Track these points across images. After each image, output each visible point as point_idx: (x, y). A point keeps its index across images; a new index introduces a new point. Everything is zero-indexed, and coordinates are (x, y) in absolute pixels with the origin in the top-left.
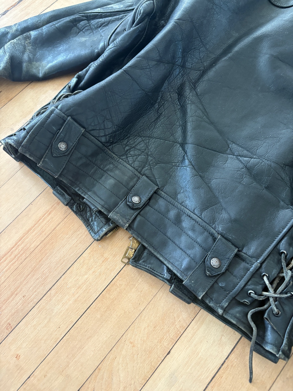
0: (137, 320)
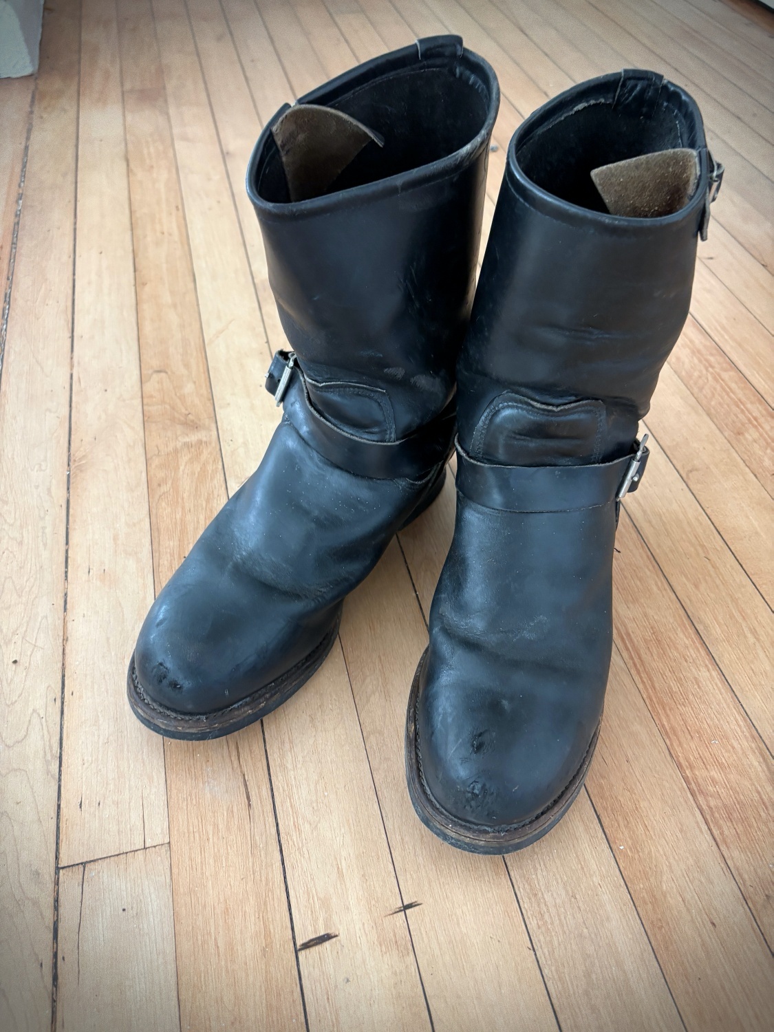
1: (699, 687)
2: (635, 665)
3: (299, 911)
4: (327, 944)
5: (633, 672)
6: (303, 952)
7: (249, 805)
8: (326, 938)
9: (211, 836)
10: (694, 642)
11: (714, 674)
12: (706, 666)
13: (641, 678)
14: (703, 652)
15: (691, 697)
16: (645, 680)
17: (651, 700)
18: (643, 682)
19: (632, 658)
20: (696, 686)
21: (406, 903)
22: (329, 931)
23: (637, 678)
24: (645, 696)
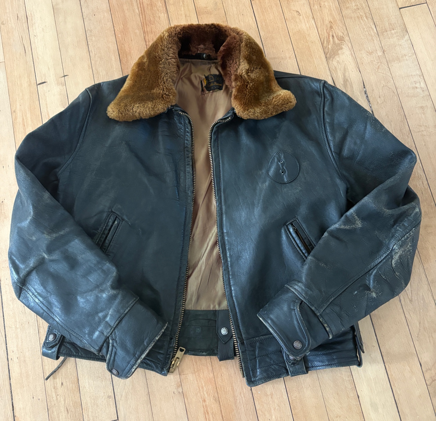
0: (325, 402)
1: (159, 19)
2: (142, 12)
3: (38, 77)
4: (44, 84)
5: (141, 15)
6: (39, 85)
7: (25, 52)
8: (45, 82)
9: (15, 60)
10: (163, 5)
11: (166, 15)
12: (164, 12)
13: (142, 16)
14: (164, 8)
15: (156, 21)
16: (143, 17)
17: (143, 23)
18: (143, 18)
19: (141, 10)
20: (158, 19)
21: (65, 75)
22: (45, 81)
23: (141, 16)
24: (142, 22)
